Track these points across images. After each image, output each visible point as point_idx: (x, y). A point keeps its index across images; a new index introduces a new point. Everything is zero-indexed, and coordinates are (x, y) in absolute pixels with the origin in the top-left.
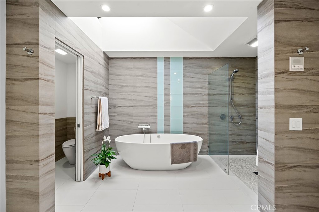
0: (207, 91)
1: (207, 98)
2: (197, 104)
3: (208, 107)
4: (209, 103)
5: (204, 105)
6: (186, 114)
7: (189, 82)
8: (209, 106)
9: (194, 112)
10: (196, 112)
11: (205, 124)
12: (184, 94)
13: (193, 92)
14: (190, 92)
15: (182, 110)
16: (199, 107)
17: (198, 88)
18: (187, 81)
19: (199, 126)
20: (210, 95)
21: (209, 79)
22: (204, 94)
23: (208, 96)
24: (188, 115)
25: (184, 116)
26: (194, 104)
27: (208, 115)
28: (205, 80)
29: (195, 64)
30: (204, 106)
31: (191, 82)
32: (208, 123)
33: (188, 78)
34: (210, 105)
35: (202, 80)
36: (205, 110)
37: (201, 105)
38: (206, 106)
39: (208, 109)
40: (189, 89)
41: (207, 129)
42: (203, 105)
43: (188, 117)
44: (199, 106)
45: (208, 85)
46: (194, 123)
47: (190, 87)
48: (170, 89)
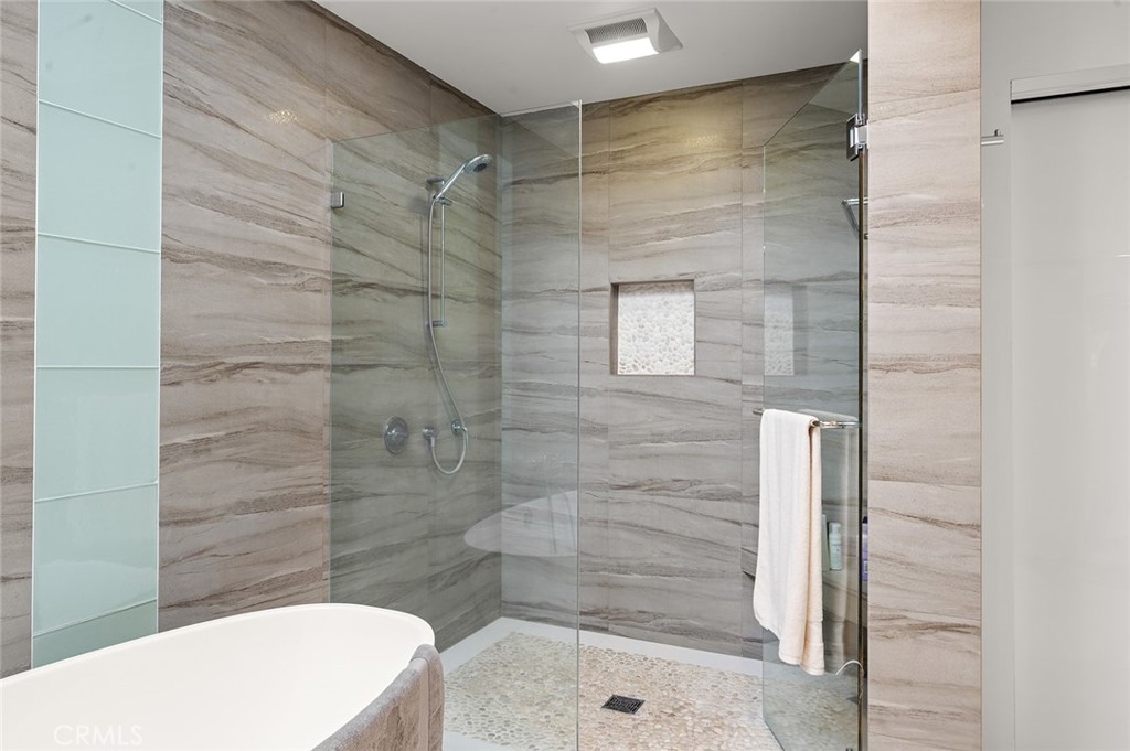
0: (323, 257)
1: (321, 303)
2: (264, 347)
3: (328, 374)
4: (336, 346)
5: (308, 360)
6: (184, 437)
7: (208, 153)
8: (335, 368)
9: (246, 411)
10: (262, 416)
11: (311, 499)
12: (169, 254)
13: (241, 252)
14: (218, 248)
15: (149, 401)
16: (278, 375)
17: (275, 222)
18: (197, 147)
19: (273, 519)
20: (343, 285)
21: (334, 175)
22: (309, 275)
23: (329, 296)
24: (200, 448)
25: (169, 454)
26: (243, 348)
27: (327, 433)
28: (316, 177)
29: (253, 25)
30: (304, 367)
31: (230, 164)
32: (327, 490)
33: (201, 118)
34: (341, 359)
35: (298, 169)
36: (312, 395)
37: (289, 360)
38: (318, 366)
39: (328, 387)
40: (207, 219)
41: (320, 536)
42: (300, 360)
43: (203, 458)
44: (276, 367)
45: (329, 215)
46: (244, 507)
47: (218, 205)
48: (31, 178)
